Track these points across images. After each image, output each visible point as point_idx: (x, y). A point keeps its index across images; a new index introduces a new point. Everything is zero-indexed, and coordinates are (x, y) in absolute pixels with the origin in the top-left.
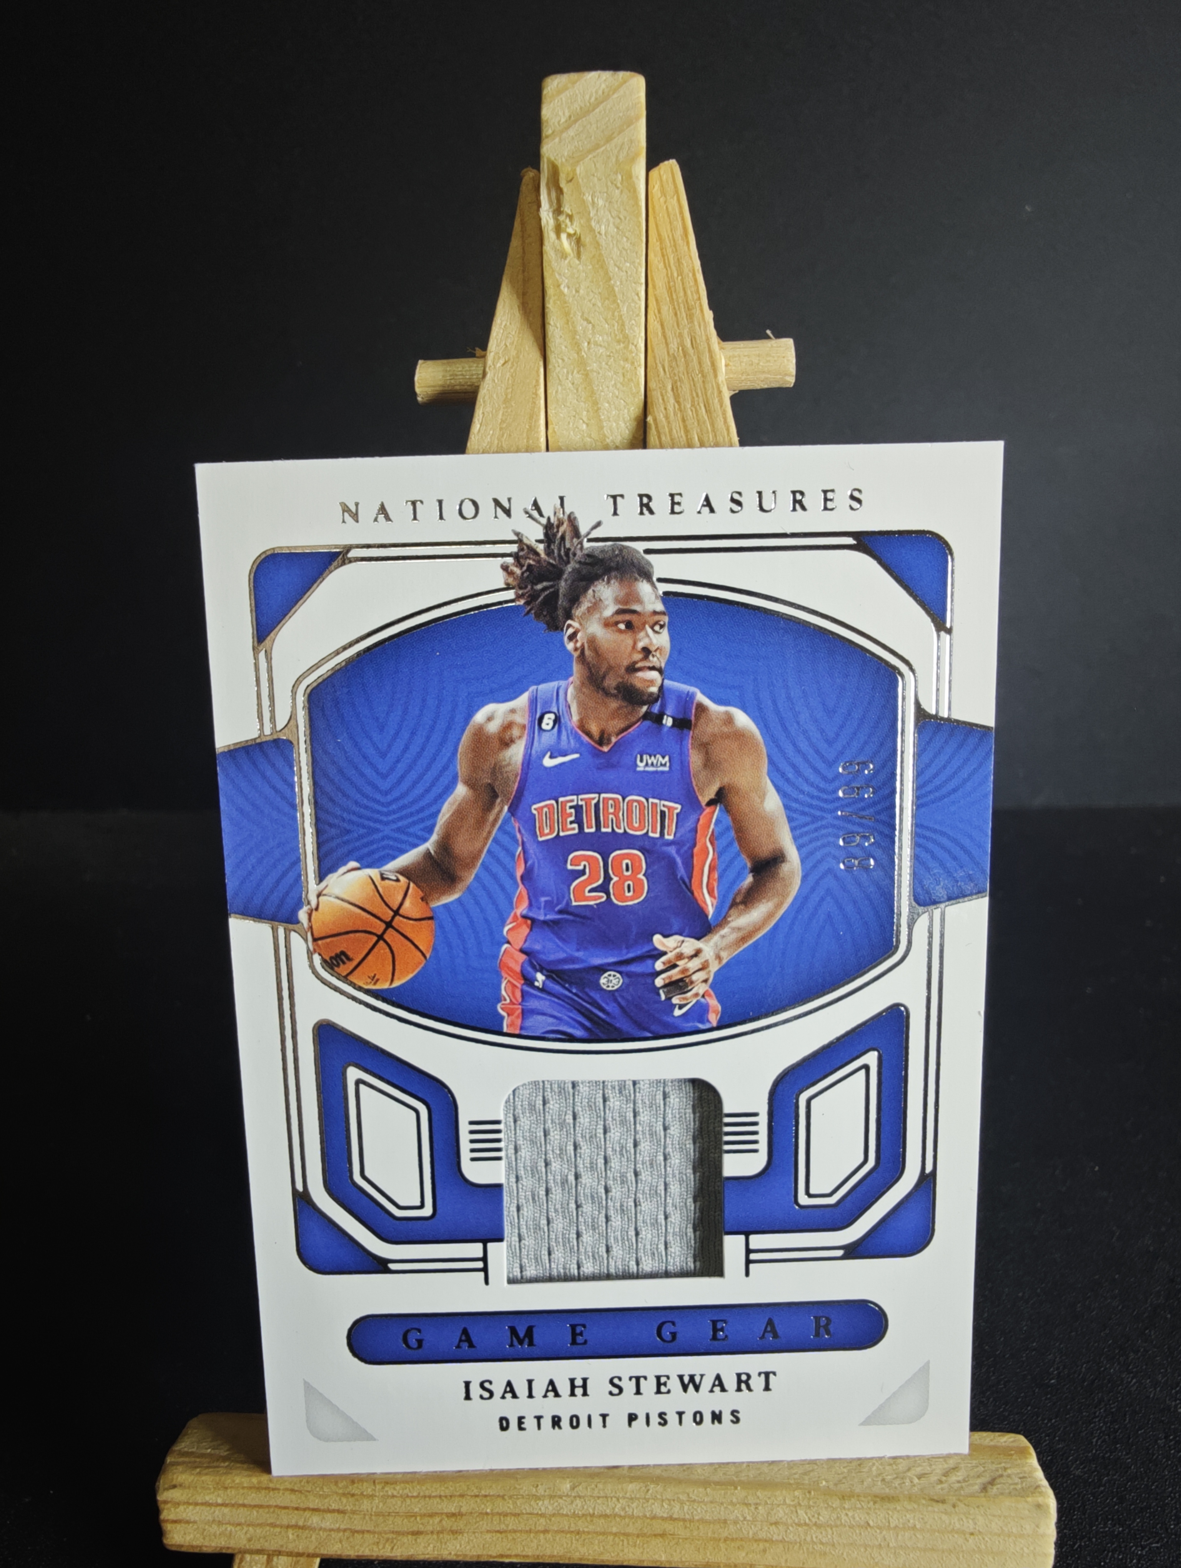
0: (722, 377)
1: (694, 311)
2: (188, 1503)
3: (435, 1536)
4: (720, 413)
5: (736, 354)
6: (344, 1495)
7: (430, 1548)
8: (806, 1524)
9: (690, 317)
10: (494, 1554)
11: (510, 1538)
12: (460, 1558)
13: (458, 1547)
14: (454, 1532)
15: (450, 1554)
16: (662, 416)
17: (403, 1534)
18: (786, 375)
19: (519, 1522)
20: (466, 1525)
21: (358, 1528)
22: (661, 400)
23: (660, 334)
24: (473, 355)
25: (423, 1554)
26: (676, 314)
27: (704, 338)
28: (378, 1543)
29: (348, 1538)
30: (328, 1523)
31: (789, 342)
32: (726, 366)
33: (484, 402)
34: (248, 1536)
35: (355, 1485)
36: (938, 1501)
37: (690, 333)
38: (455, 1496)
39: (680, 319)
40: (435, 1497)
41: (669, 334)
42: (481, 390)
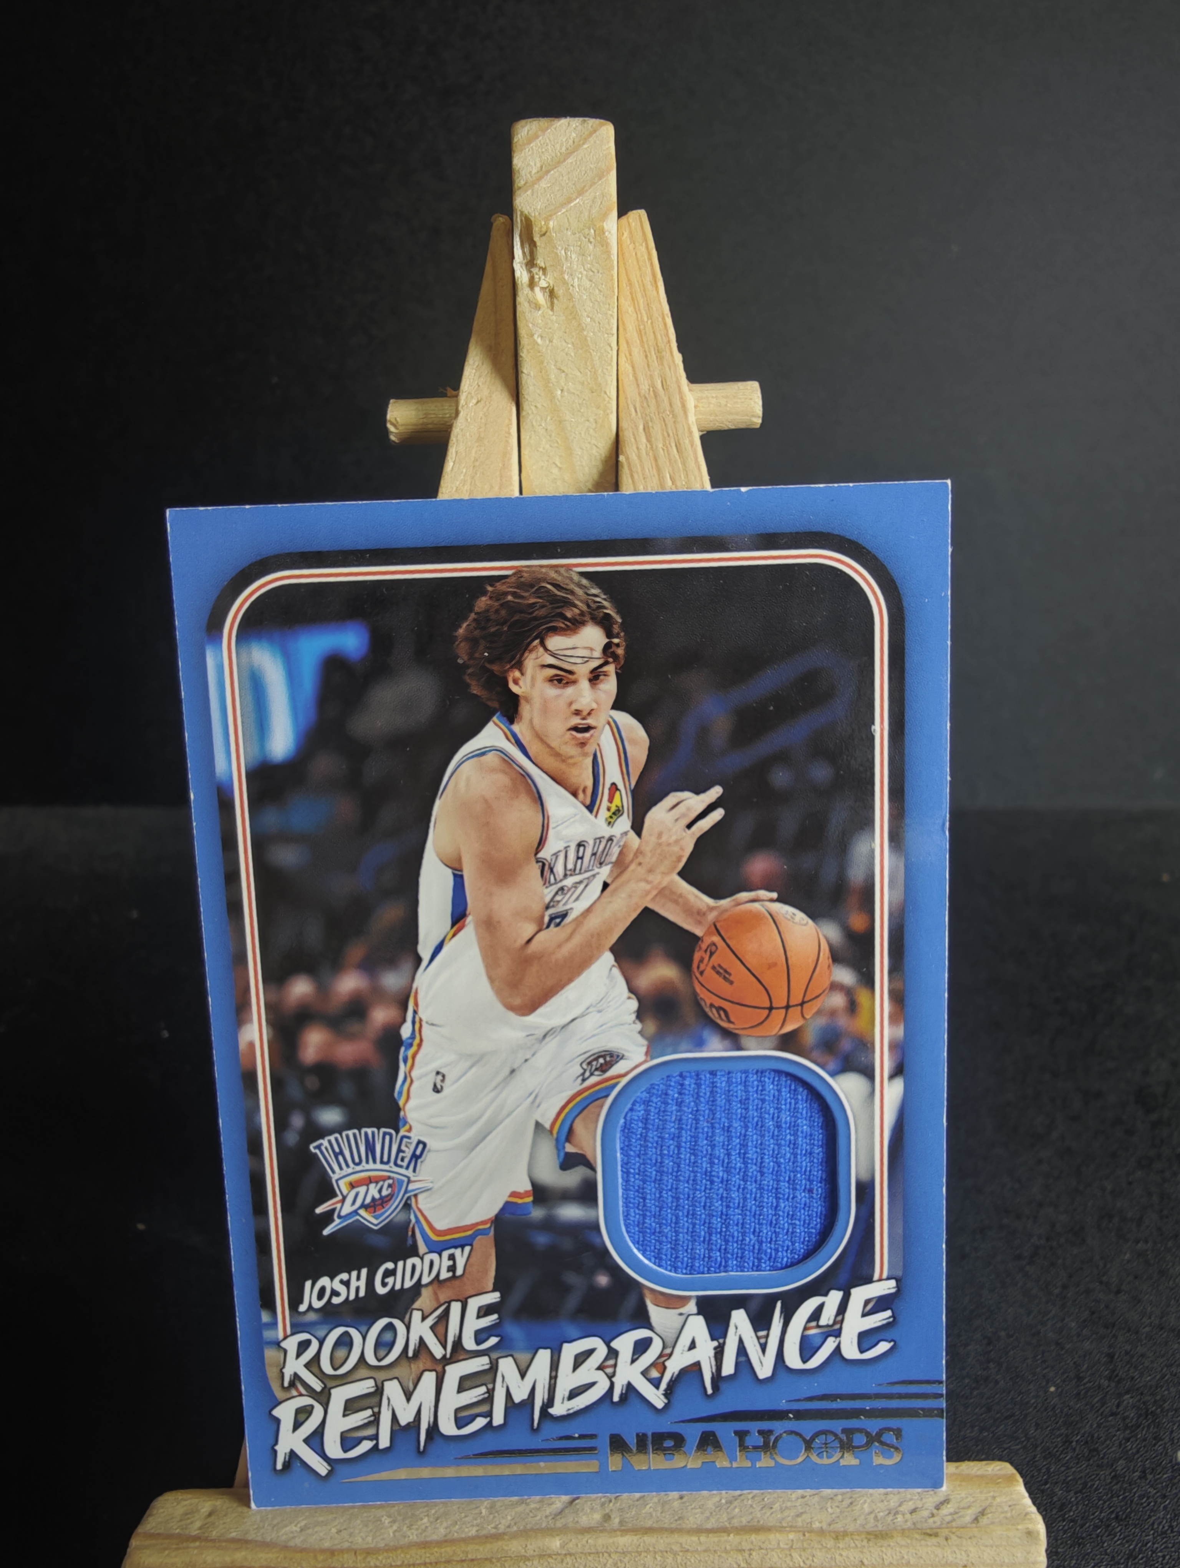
0: (692, 418)
1: (664, 353)
4: (691, 453)
5: (704, 395)
9: (660, 359)
16: (634, 454)
18: (753, 416)
22: (633, 440)
23: (631, 376)
24: (444, 395)
26: (646, 357)
27: (674, 379)
31: (755, 385)
32: (696, 407)
33: (457, 441)
36: (930, 1535)
37: (660, 375)
39: (650, 361)
41: (640, 375)
42: (454, 429)
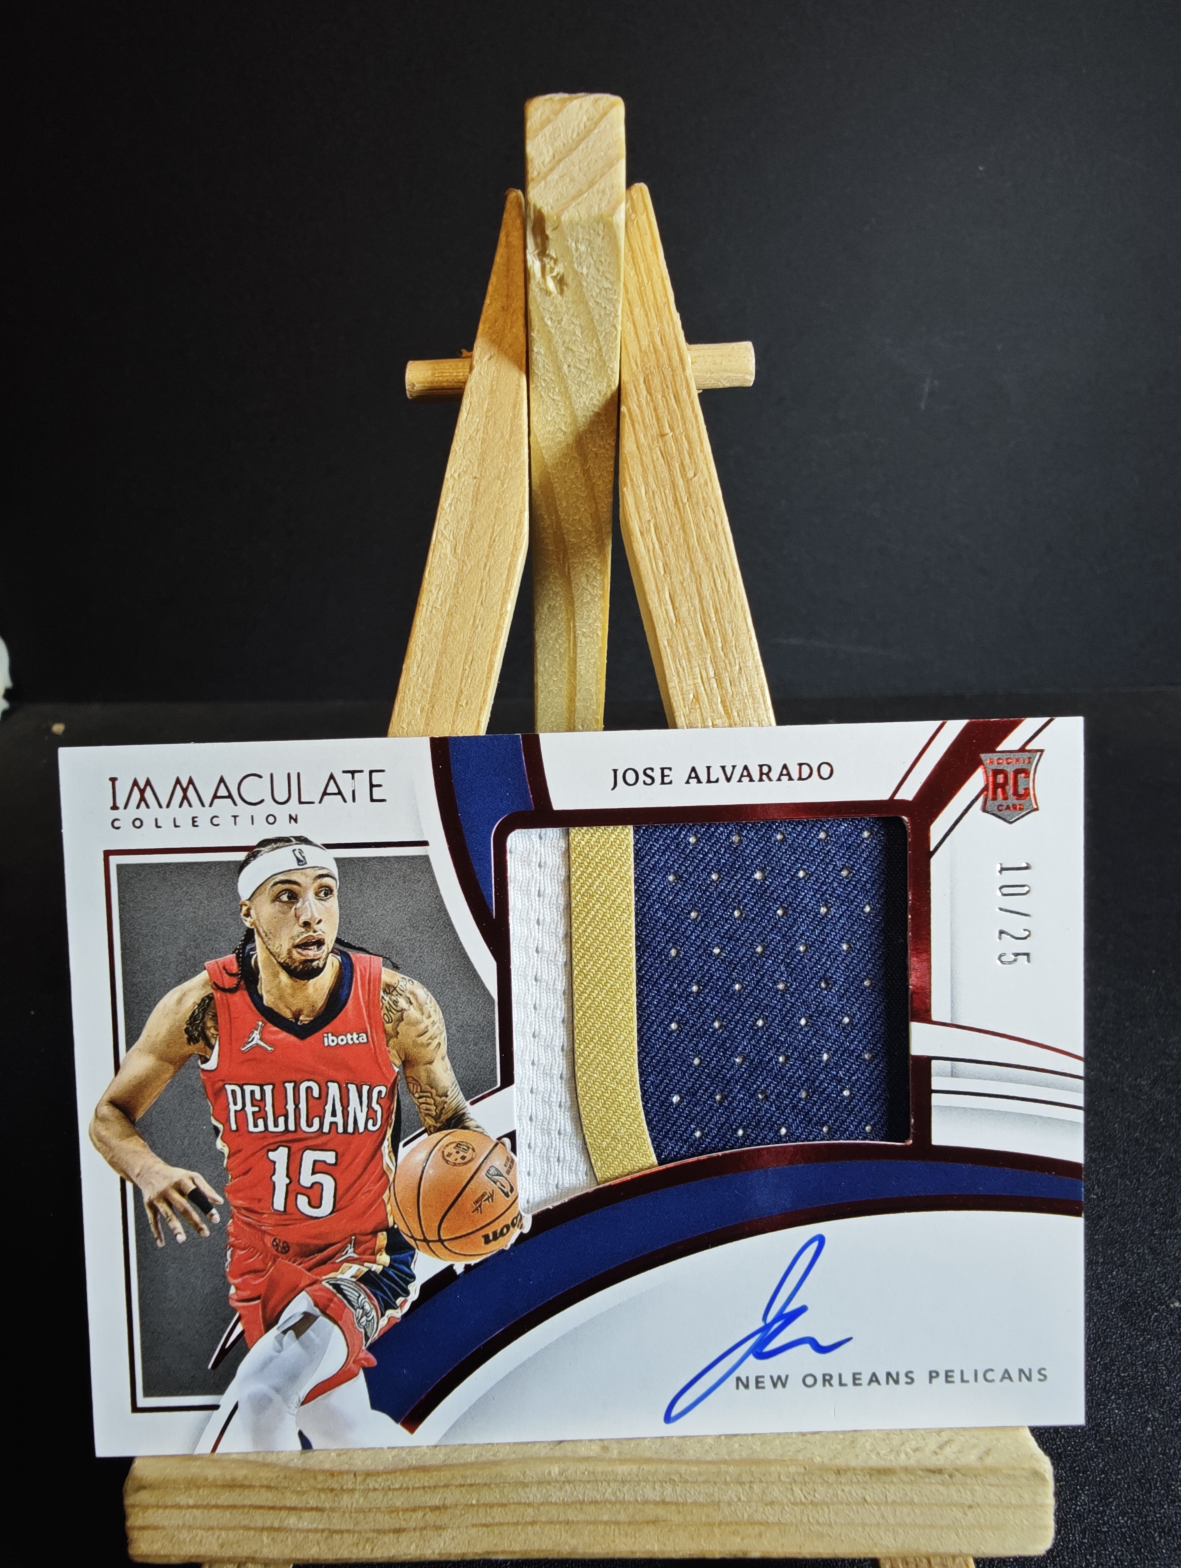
0: (689, 372)
1: (663, 312)
2: (158, 1507)
3: (418, 1533)
5: (702, 354)
6: (323, 1490)
7: (413, 1547)
8: (802, 1504)
9: (659, 317)
10: (480, 1551)
11: (496, 1532)
12: (444, 1558)
13: (442, 1545)
14: (439, 1528)
15: (434, 1553)
16: (635, 406)
17: (384, 1532)
18: (747, 373)
19: (506, 1514)
20: (451, 1519)
21: (337, 1527)
22: (634, 392)
23: (632, 334)
24: (460, 356)
25: (405, 1554)
26: (647, 315)
27: (673, 336)
28: (358, 1544)
29: (326, 1539)
30: (305, 1524)
31: (749, 345)
32: (693, 364)
33: (471, 393)
34: (220, 1541)
35: (335, 1479)
36: (934, 1472)
37: (659, 332)
38: (439, 1486)
39: (650, 320)
40: (419, 1488)
41: (641, 333)
